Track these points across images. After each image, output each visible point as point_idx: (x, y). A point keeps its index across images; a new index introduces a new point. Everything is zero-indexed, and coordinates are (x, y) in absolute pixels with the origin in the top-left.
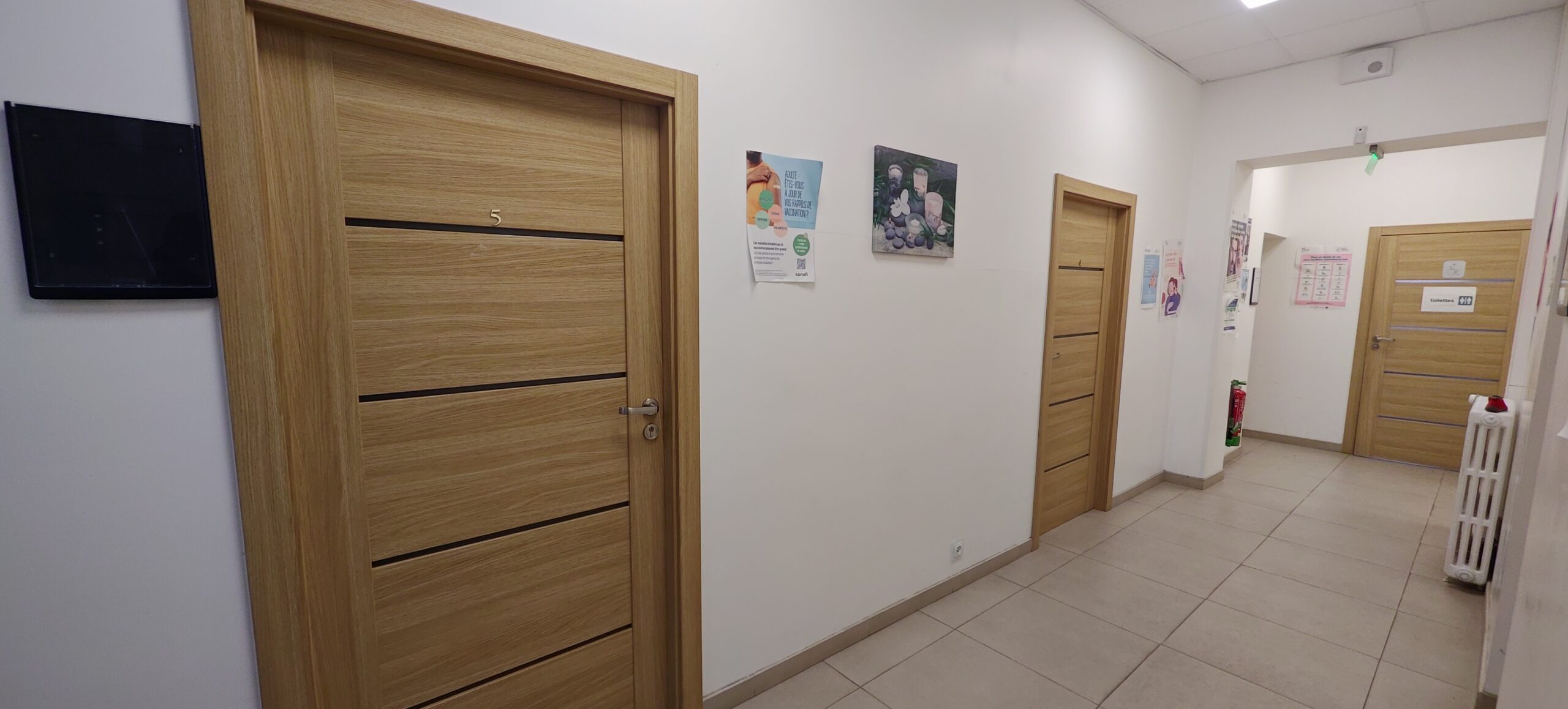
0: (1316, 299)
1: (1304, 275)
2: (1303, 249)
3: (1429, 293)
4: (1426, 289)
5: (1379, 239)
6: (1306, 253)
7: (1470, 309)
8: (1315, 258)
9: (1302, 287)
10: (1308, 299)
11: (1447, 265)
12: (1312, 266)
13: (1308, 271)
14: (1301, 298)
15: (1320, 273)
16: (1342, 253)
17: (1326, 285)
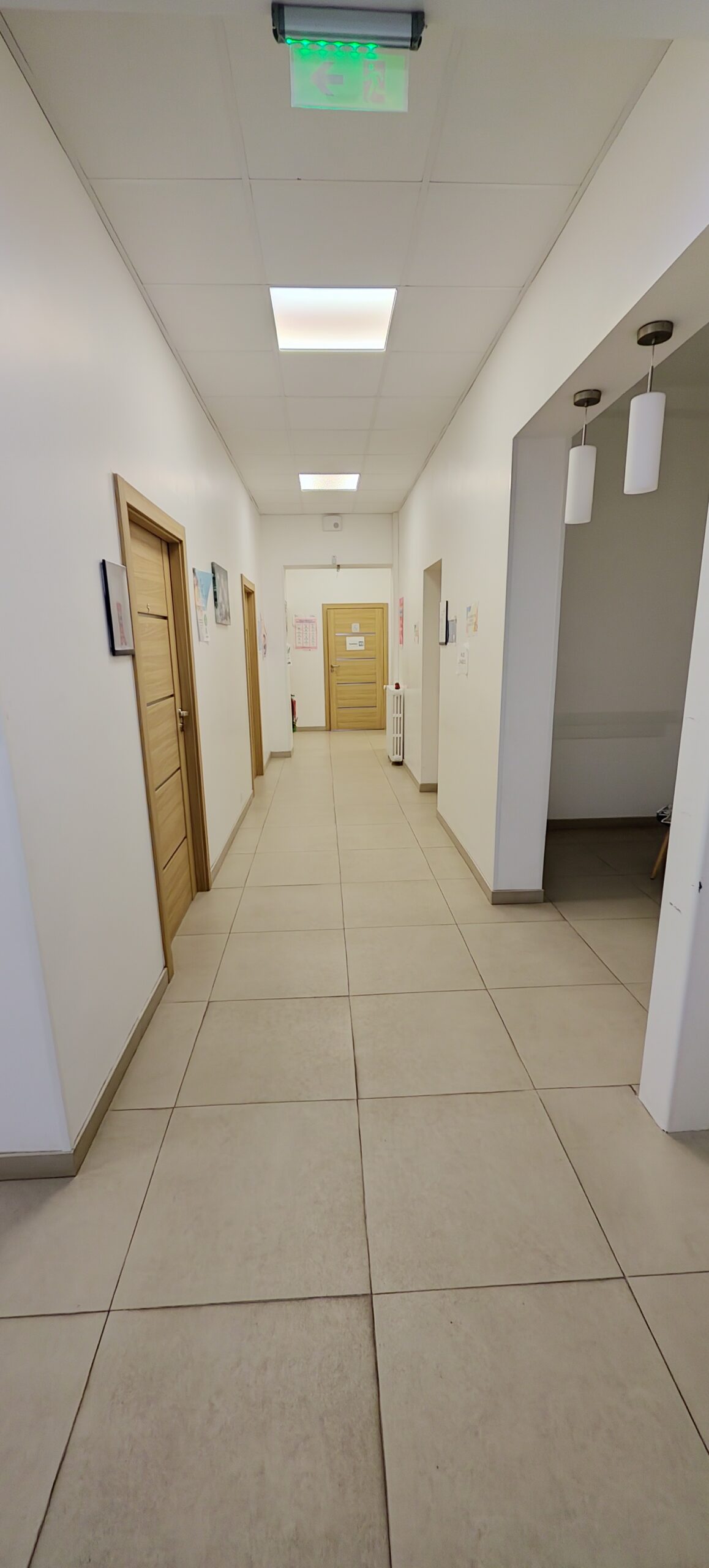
0: (305, 645)
1: (297, 631)
2: (296, 616)
3: (349, 640)
4: (347, 638)
5: (328, 610)
6: (297, 618)
7: (363, 648)
8: (301, 621)
9: (297, 638)
10: (301, 645)
11: (353, 625)
12: (301, 625)
13: (299, 629)
14: (298, 645)
15: (304, 630)
16: (312, 618)
17: (308, 637)
